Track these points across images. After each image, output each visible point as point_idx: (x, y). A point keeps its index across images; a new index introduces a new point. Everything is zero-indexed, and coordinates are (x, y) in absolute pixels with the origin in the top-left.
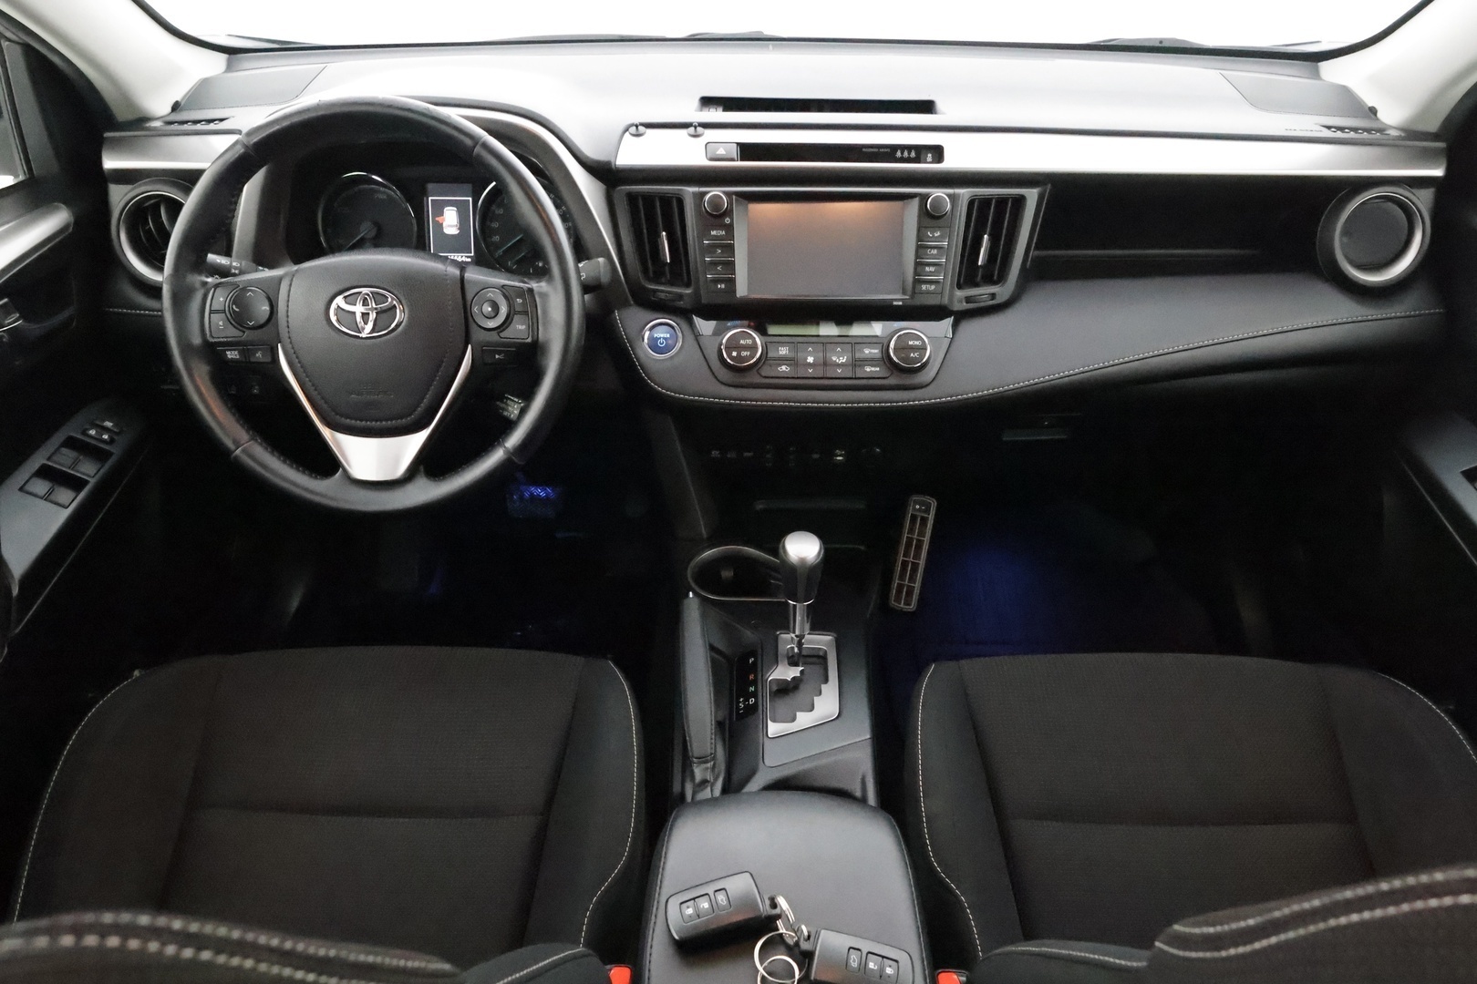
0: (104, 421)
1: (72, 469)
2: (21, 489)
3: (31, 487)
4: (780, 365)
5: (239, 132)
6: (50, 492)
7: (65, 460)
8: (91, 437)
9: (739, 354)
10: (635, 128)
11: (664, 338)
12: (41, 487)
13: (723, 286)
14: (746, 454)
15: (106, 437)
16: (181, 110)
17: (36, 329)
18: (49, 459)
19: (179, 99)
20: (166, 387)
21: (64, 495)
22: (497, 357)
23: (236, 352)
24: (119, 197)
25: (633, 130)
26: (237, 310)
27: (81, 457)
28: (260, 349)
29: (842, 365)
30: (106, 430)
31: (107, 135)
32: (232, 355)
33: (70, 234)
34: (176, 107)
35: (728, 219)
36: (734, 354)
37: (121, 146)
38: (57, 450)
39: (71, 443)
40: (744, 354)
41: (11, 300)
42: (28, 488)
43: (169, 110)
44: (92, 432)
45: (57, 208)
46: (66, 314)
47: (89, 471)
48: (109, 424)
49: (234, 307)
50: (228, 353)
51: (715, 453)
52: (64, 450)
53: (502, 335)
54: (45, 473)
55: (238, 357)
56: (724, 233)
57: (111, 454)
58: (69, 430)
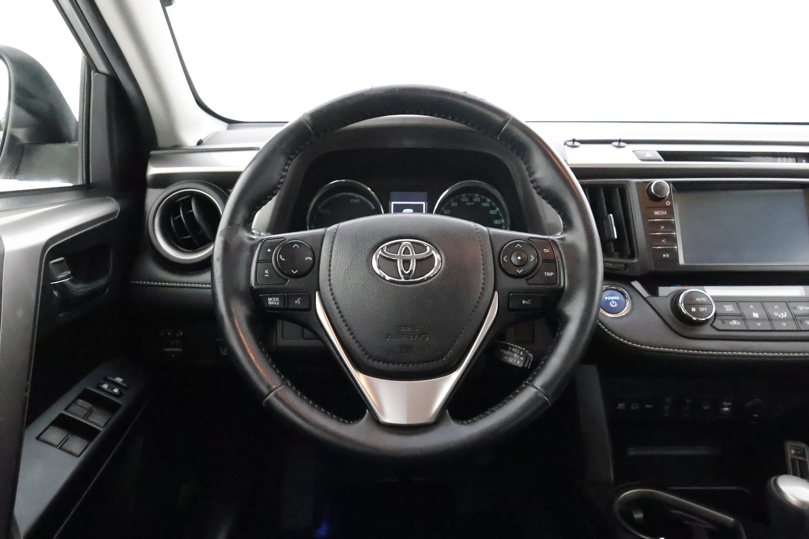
0: (115, 377)
1: (86, 419)
2: (38, 438)
3: (47, 436)
4: (732, 320)
5: (258, 149)
6: (65, 440)
7: (79, 411)
8: (103, 390)
9: (697, 310)
10: (572, 142)
11: (614, 300)
12: (56, 436)
13: (668, 255)
14: (647, 406)
15: (116, 391)
16: (204, 144)
17: (80, 288)
18: (66, 410)
19: (202, 139)
20: (168, 350)
21: (77, 445)
22: (524, 302)
23: (277, 299)
24: (154, 198)
25: (571, 143)
26: (283, 259)
27: (94, 409)
28: (299, 296)
29: (784, 320)
30: (117, 385)
31: (152, 152)
32: (273, 301)
33: (115, 220)
34: (200, 143)
35: (668, 202)
36: (693, 310)
37: (162, 160)
38: (74, 402)
39: (86, 395)
40: (702, 309)
41: (66, 258)
42: (45, 437)
43: (196, 144)
44: (105, 386)
45: (109, 200)
46: (102, 282)
47: (98, 421)
48: (119, 380)
49: (281, 257)
50: (270, 299)
51: (621, 406)
52: (80, 401)
53: (530, 281)
54: (62, 422)
55: (278, 303)
56: (666, 213)
57: (119, 406)
58: (86, 384)
